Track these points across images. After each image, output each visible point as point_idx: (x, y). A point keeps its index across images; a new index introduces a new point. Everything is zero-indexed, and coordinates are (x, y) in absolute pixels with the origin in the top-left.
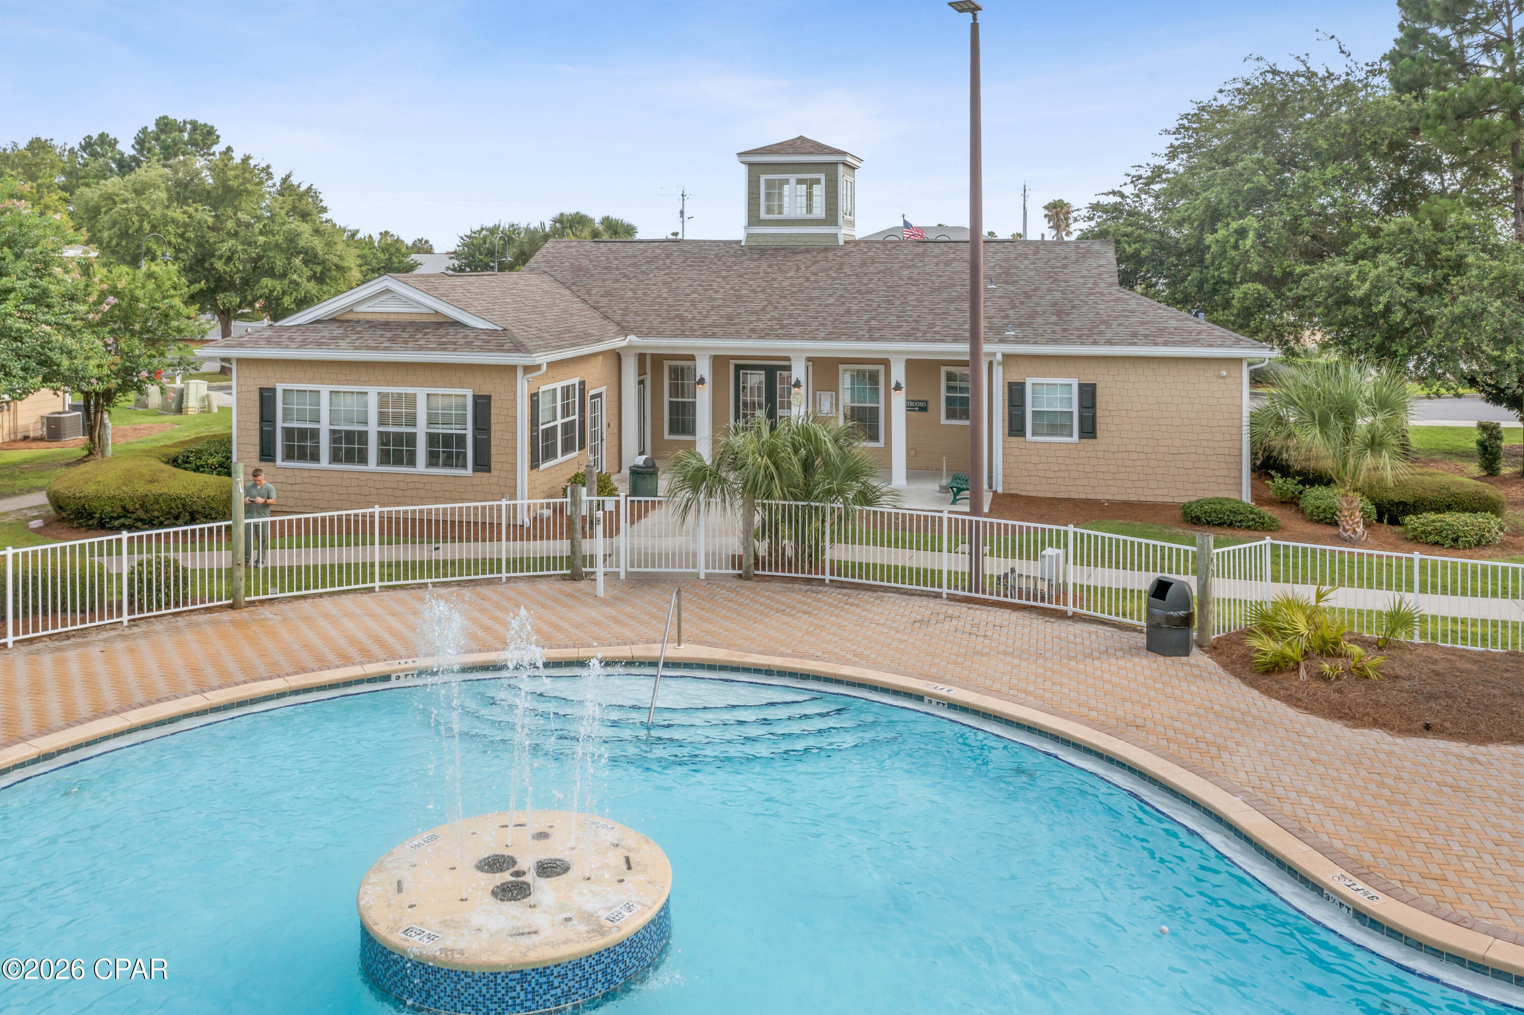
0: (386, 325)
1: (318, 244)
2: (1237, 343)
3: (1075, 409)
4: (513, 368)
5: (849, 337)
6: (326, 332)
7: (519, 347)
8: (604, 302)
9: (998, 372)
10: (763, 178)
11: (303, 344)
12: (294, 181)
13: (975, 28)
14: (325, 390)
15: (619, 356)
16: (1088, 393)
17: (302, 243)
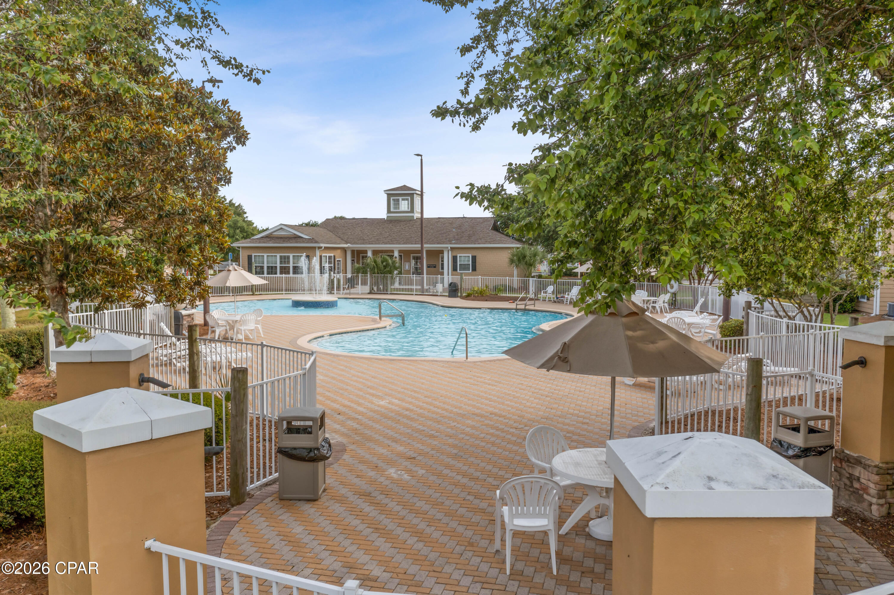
0: (281, 238)
1: (244, 225)
2: (512, 243)
3: (470, 263)
4: (315, 248)
5: (409, 243)
6: (265, 240)
7: (316, 242)
8: (342, 236)
9: (450, 252)
10: (392, 198)
11: (260, 243)
12: (234, 202)
13: (422, 160)
14: (265, 255)
15: (346, 251)
16: (474, 258)
17: (239, 225)
